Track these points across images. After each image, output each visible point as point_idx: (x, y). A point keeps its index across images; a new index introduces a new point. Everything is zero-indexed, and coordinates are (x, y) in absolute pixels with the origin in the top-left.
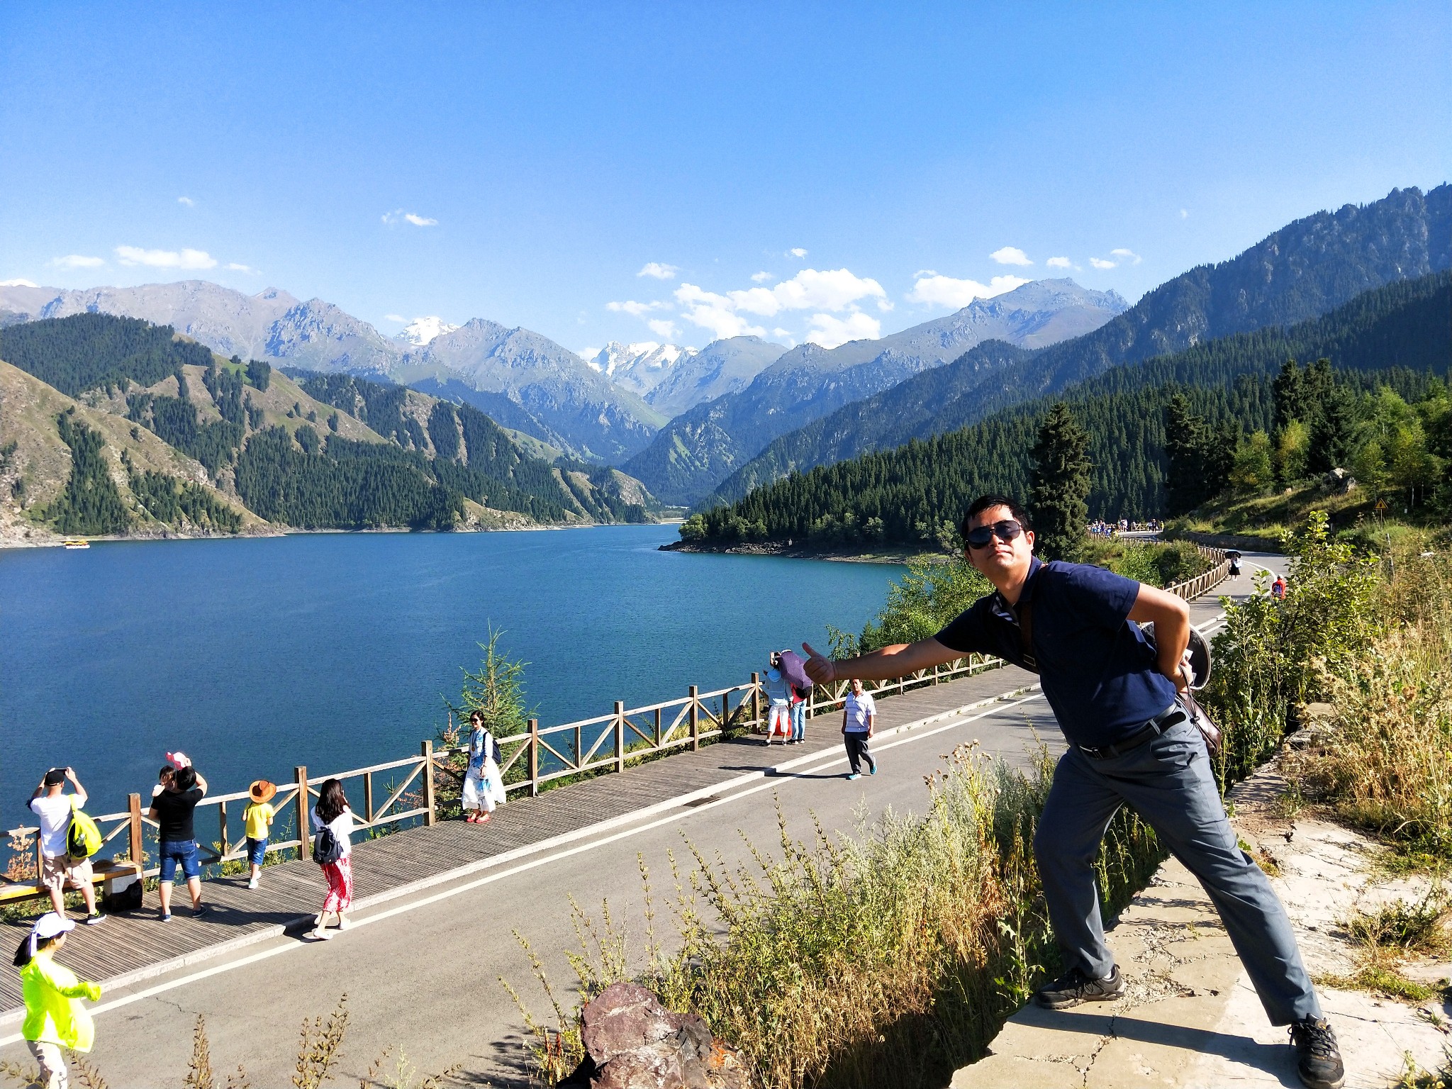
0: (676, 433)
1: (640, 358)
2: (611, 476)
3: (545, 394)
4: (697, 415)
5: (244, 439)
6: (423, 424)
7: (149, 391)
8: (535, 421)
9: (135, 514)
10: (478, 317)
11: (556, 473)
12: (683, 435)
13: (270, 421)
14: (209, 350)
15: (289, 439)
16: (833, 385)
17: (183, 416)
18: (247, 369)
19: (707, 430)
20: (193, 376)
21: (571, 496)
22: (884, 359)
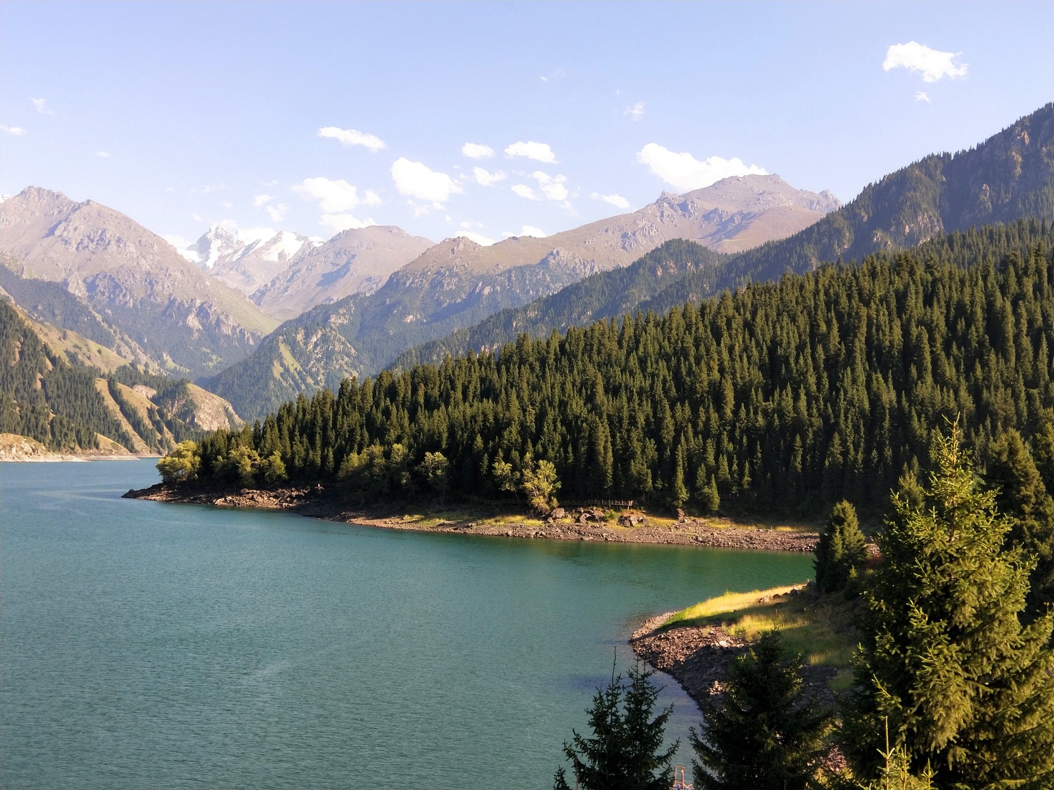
0: (284, 341)
3: (117, 286)
8: (99, 318)
10: (36, 186)
11: (102, 384)
12: (292, 345)
16: (487, 291)
19: (325, 339)
22: (552, 261)
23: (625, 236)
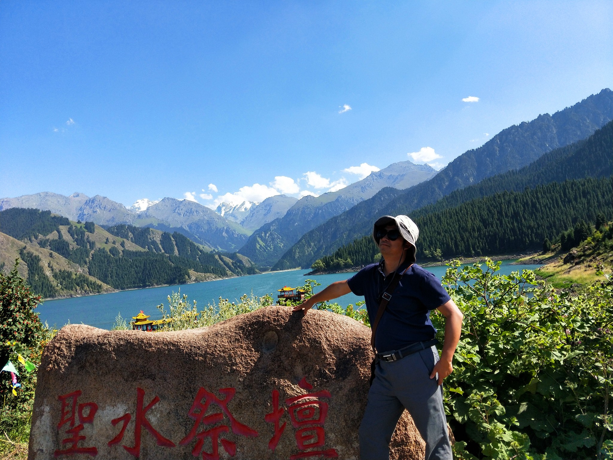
0: (258, 237)
1: (235, 208)
2: (236, 256)
3: (198, 226)
4: (265, 228)
5: (90, 254)
6: (159, 242)
7: (47, 237)
9: (58, 288)
10: (167, 197)
11: (217, 257)
12: (261, 237)
13: (98, 245)
14: (67, 219)
15: (107, 252)
16: (320, 212)
17: (63, 247)
18: (85, 226)
19: (271, 234)
20: (64, 230)
21: (224, 266)
22: (340, 199)
23: (362, 187)
